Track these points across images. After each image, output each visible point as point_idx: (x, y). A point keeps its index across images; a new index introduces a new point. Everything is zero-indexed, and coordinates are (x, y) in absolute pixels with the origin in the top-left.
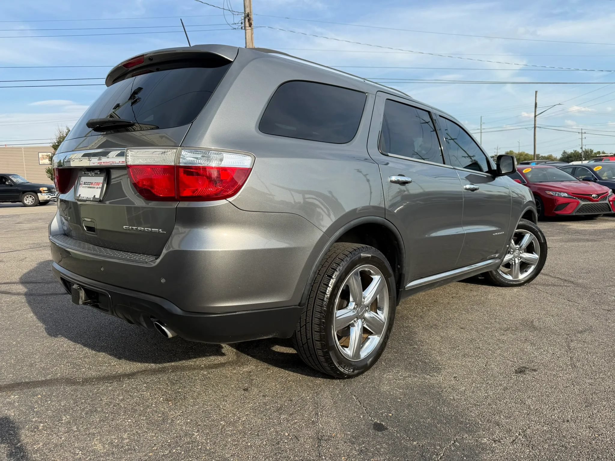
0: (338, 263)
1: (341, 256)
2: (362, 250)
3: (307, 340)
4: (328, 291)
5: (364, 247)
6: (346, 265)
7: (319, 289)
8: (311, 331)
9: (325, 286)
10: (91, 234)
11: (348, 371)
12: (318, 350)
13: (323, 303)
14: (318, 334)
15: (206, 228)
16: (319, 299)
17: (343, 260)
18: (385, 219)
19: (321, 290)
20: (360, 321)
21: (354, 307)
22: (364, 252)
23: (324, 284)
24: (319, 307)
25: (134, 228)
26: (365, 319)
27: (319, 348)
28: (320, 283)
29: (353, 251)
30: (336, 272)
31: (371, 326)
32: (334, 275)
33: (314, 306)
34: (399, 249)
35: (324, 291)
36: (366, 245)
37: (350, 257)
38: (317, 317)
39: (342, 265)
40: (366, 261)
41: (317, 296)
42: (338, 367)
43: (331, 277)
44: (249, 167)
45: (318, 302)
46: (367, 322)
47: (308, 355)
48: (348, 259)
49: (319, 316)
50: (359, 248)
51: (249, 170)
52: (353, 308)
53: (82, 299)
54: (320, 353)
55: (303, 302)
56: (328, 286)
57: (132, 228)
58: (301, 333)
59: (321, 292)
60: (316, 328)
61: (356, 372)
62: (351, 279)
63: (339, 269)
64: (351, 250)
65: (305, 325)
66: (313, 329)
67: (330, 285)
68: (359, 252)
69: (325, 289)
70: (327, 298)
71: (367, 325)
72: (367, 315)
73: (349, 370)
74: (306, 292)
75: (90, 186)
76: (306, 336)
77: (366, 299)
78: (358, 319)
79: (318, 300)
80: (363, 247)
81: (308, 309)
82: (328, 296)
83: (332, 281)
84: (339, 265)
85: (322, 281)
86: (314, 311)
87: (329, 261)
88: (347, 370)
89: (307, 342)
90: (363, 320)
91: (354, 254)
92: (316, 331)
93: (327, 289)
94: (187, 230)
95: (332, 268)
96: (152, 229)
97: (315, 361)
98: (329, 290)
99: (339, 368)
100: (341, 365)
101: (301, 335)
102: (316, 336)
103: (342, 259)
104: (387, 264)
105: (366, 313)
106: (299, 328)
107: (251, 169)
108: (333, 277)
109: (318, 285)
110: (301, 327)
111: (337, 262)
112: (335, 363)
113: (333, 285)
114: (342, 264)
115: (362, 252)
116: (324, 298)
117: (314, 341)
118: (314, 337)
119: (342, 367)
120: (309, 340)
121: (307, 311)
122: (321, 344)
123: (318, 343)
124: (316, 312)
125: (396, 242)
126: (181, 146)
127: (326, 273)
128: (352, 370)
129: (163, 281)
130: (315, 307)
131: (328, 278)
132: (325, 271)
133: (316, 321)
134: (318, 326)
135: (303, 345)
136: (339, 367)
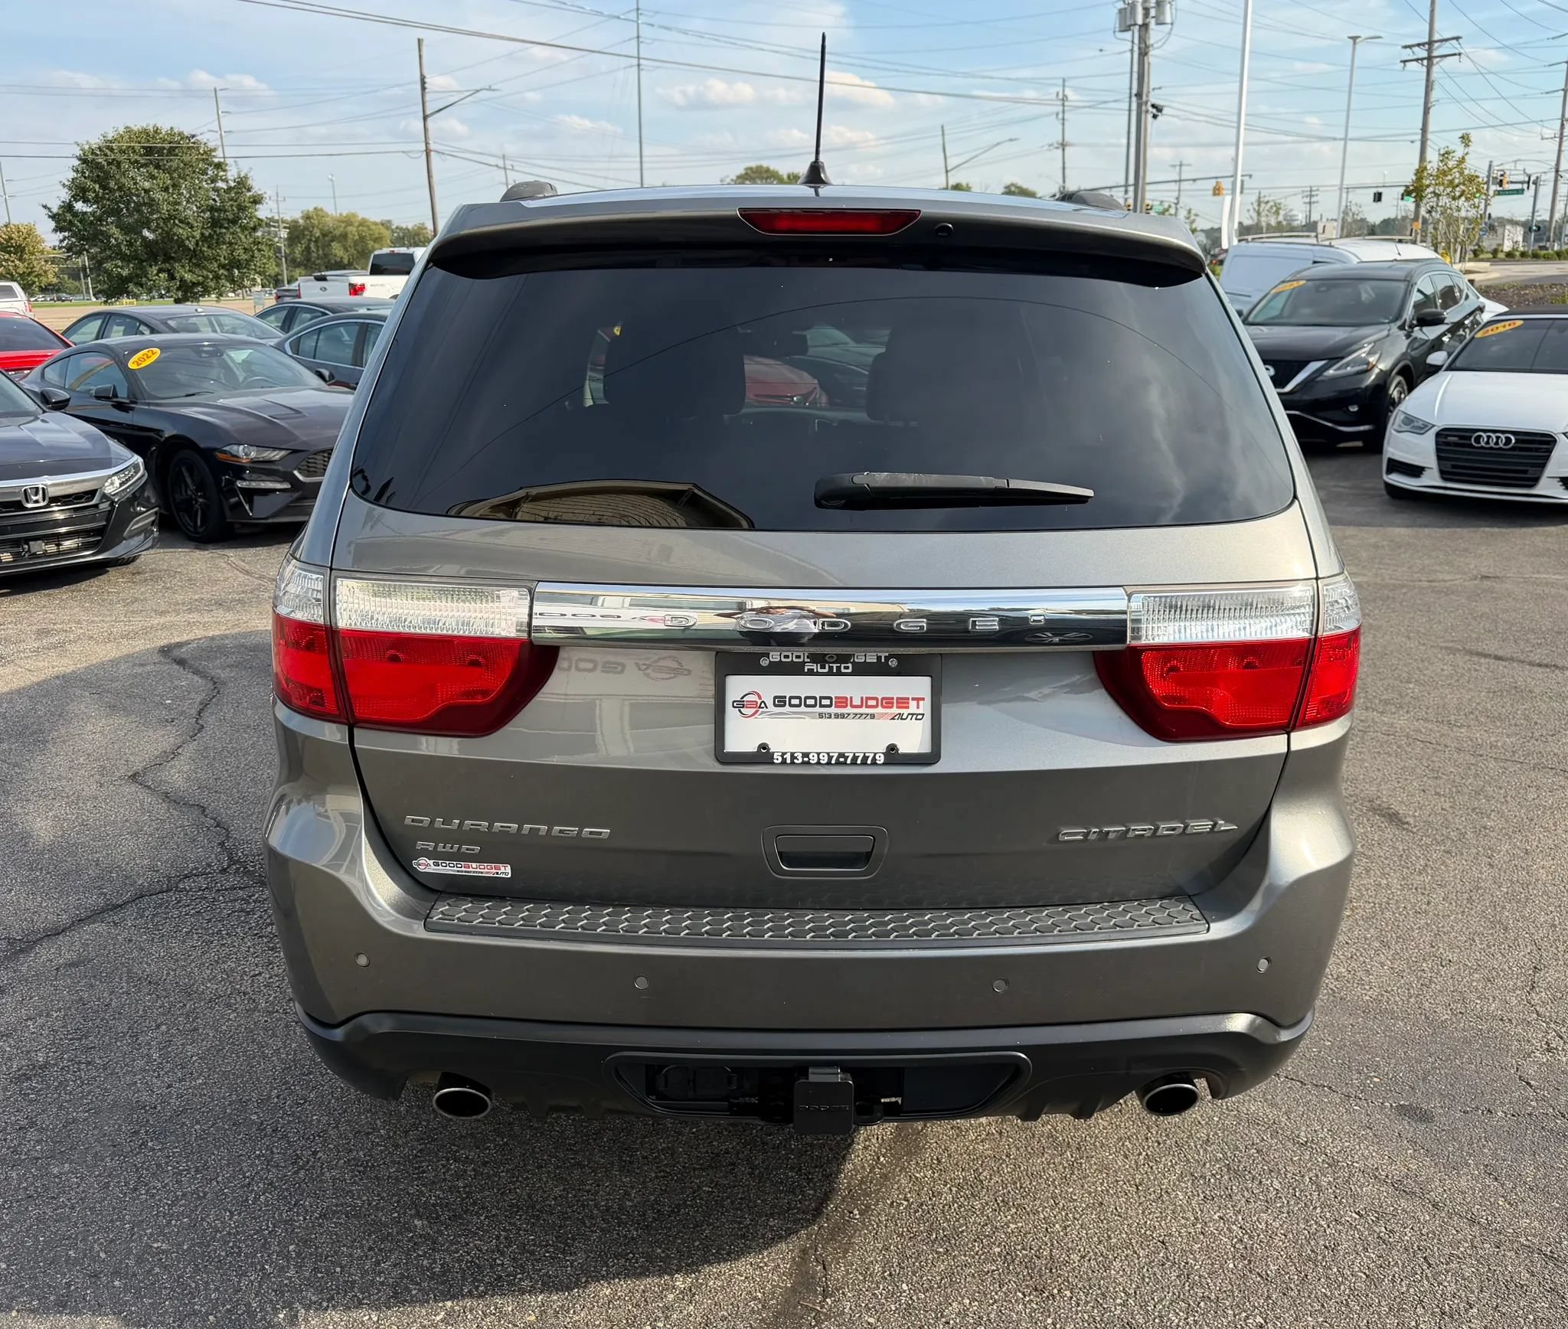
126: (1317, 579)
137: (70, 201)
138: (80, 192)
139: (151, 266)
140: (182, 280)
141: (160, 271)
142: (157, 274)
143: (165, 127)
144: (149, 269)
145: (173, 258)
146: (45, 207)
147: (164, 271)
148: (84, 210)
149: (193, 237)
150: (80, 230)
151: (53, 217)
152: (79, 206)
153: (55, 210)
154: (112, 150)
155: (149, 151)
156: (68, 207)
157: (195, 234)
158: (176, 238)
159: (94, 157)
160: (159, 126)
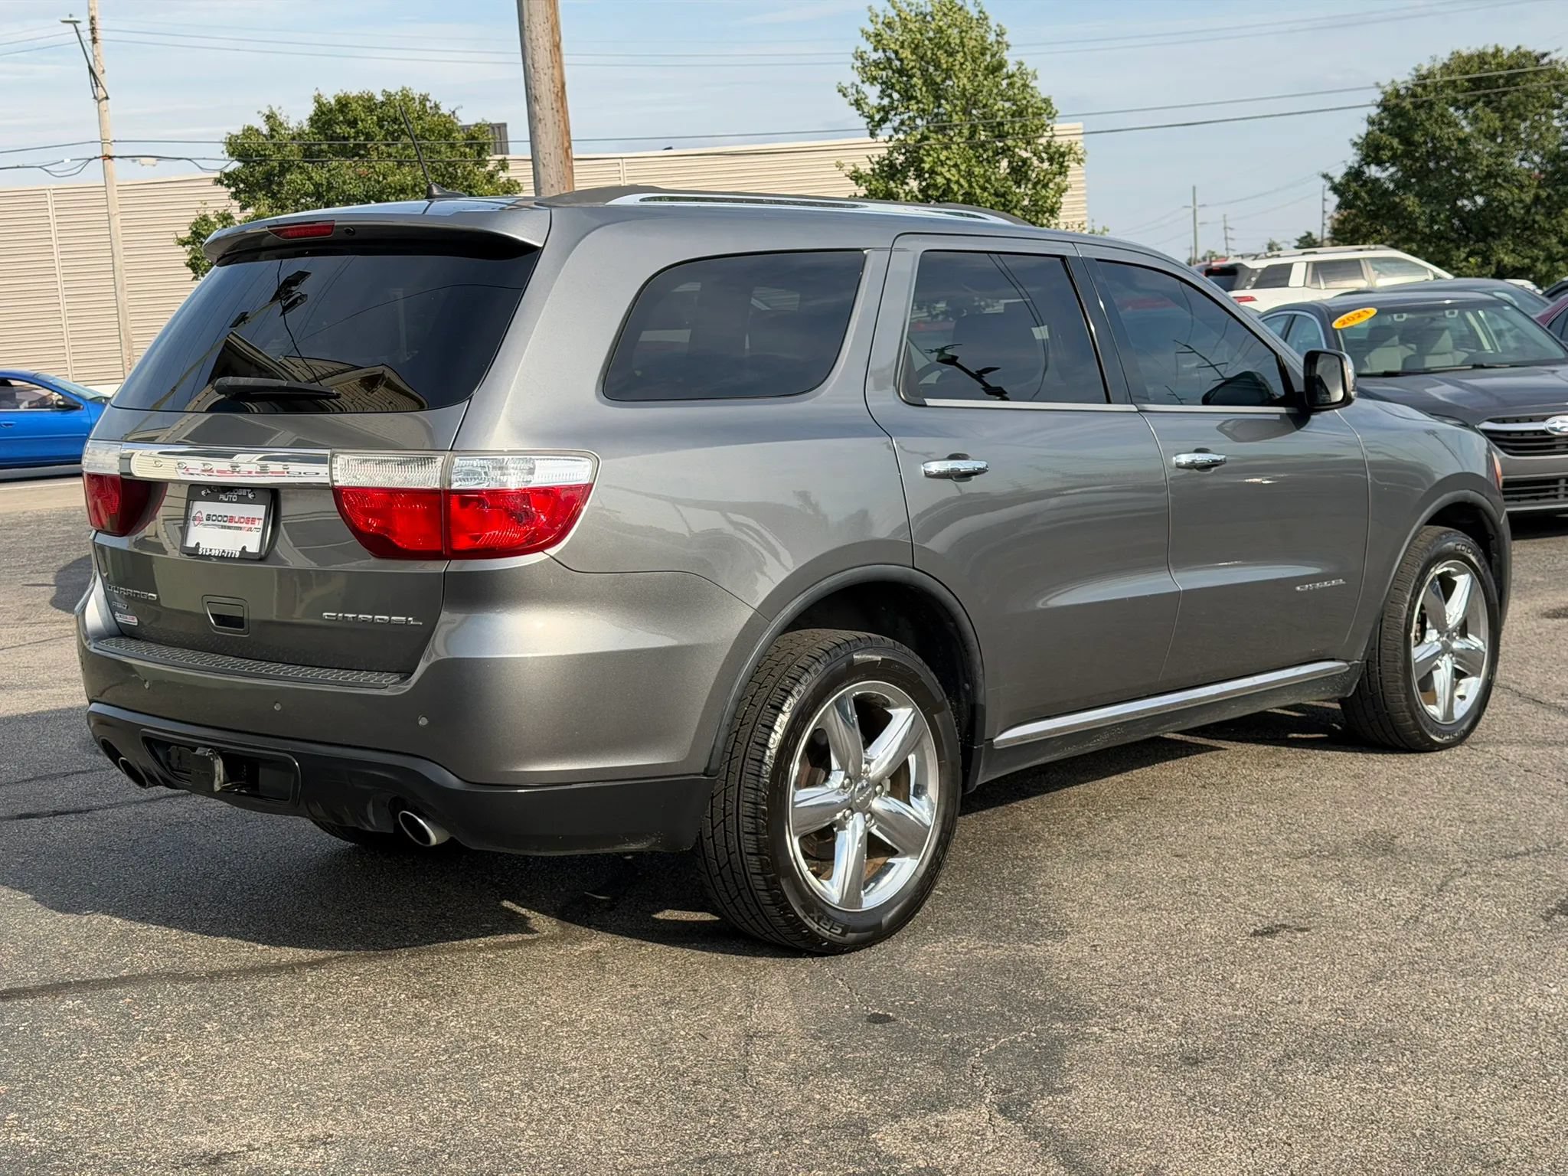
0: (796, 677)
1: (805, 661)
2: (856, 646)
3: (729, 854)
4: (771, 741)
5: (864, 639)
6: (817, 681)
7: (753, 737)
8: (736, 834)
9: (766, 730)
10: (229, 632)
11: (829, 931)
12: (754, 877)
13: (761, 767)
14: (753, 837)
15: (500, 612)
16: (752, 759)
17: (807, 670)
18: (914, 568)
19: (757, 740)
20: (858, 816)
21: (843, 783)
22: (864, 650)
23: (764, 726)
24: (753, 777)
25: (350, 616)
26: (873, 814)
27: (755, 871)
28: (756, 722)
29: (835, 647)
30: (790, 698)
31: (891, 832)
32: (786, 705)
33: (741, 775)
34: (962, 640)
35: (764, 742)
36: (869, 634)
37: (825, 662)
38: (749, 800)
39: (806, 681)
40: (869, 671)
41: (748, 753)
42: (802, 918)
43: (779, 709)
44: (587, 482)
45: (751, 766)
46: (879, 821)
47: (734, 893)
48: (821, 668)
49: (753, 796)
50: (848, 642)
51: (588, 490)
52: (839, 785)
53: (219, 779)
54: (759, 882)
55: (714, 766)
56: (771, 729)
57: (343, 617)
58: (714, 841)
59: (757, 743)
60: (747, 825)
61: (851, 936)
62: (831, 714)
63: (799, 692)
64: (827, 646)
65: (724, 821)
66: (741, 827)
67: (776, 728)
68: (848, 650)
69: (766, 737)
70: (770, 757)
71: (879, 828)
72: (877, 804)
73: (832, 928)
74: (720, 745)
75: (227, 524)
76: (726, 846)
77: (873, 765)
78: (853, 812)
79: (750, 762)
80: (859, 639)
81: (729, 784)
82: (774, 751)
83: (783, 719)
84: (798, 681)
85: (759, 719)
86: (742, 788)
87: (777, 673)
88: (828, 928)
89: (729, 862)
90: (868, 816)
91: (836, 655)
92: (747, 833)
93: (769, 736)
94: (459, 617)
95: (782, 690)
96: (393, 618)
97: (749, 906)
98: (775, 739)
99: (805, 921)
100: (811, 915)
101: (715, 845)
102: (749, 844)
103: (806, 667)
104: (929, 678)
105: (876, 799)
106: (711, 829)
107: (592, 485)
108: (784, 708)
109: (750, 730)
110: (713, 828)
111: (793, 676)
112: (796, 909)
113: (784, 726)
114: (804, 677)
115: (857, 650)
116: (763, 757)
117: (744, 855)
118: (743, 847)
119: (813, 919)
120: (732, 856)
121: (725, 789)
122: (761, 860)
123: (754, 858)
124: (747, 790)
125: (952, 624)
126: (451, 450)
127: (768, 700)
128: (839, 931)
129: (423, 721)
130: (743, 777)
131: (772, 711)
132: (765, 696)
133: (746, 809)
134: (751, 820)
135: (720, 869)
136: (805, 917)
137: (1360, 166)
138: (1371, 150)
139: (1458, 248)
140: (1499, 262)
141: (1471, 254)
142: (1466, 259)
143: (1509, 47)
144: (1454, 253)
145: (1492, 234)
146: (1325, 176)
147: (1477, 254)
148: (1378, 175)
149: (1521, 201)
150: (1366, 205)
151: (1335, 189)
152: (1373, 171)
153: (1337, 180)
154: (1425, 87)
155: (1476, 83)
156: (1355, 175)
157: (1523, 196)
158: (1496, 204)
159: (1398, 101)
160: (1500, 46)
